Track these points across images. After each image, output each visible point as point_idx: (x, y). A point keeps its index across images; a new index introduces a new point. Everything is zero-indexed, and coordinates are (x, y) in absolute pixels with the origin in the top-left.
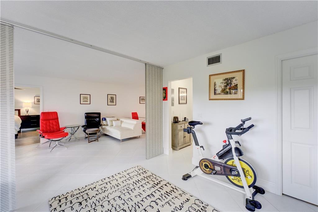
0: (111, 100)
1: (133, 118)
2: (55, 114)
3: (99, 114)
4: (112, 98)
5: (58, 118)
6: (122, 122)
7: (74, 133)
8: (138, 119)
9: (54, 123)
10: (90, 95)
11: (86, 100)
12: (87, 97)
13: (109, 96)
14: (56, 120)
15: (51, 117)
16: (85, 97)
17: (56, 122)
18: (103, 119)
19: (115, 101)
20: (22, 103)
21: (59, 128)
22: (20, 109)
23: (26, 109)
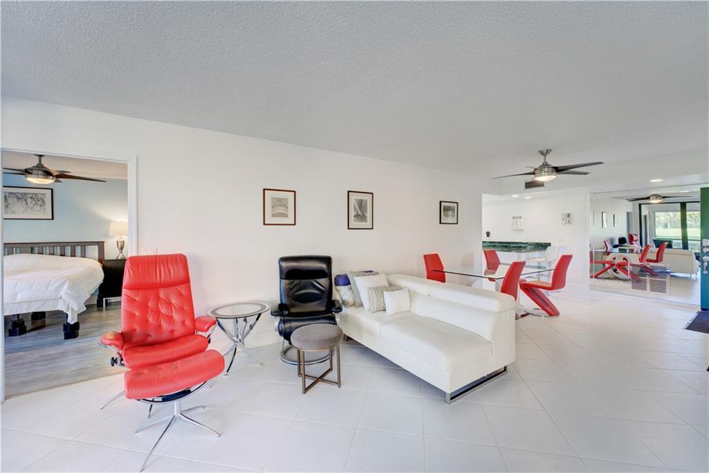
0: (360, 213)
1: (428, 278)
2: (180, 261)
3: (327, 260)
4: (361, 204)
5: (186, 281)
6: (412, 295)
7: (244, 337)
8: (443, 280)
9: (173, 301)
10: (295, 192)
11: (280, 210)
12: (286, 200)
13: (353, 197)
14: (182, 289)
15: (162, 275)
16: (279, 200)
17: (180, 295)
18: (341, 281)
19: (369, 215)
20: (108, 222)
21: (194, 320)
22: (103, 242)
23: (117, 242)
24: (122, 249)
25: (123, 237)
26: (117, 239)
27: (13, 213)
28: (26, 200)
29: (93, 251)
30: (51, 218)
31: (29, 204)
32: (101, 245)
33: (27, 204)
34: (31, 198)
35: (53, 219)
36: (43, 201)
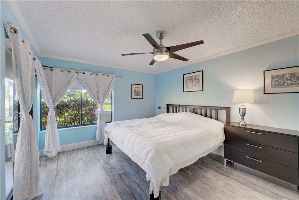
22: (230, 108)
23: (240, 108)
24: (243, 115)
25: (244, 104)
26: (240, 106)
27: (188, 88)
28: (192, 80)
29: (223, 115)
30: (202, 90)
31: (193, 82)
32: (228, 110)
33: (193, 83)
34: (194, 78)
35: (203, 90)
36: (199, 79)
